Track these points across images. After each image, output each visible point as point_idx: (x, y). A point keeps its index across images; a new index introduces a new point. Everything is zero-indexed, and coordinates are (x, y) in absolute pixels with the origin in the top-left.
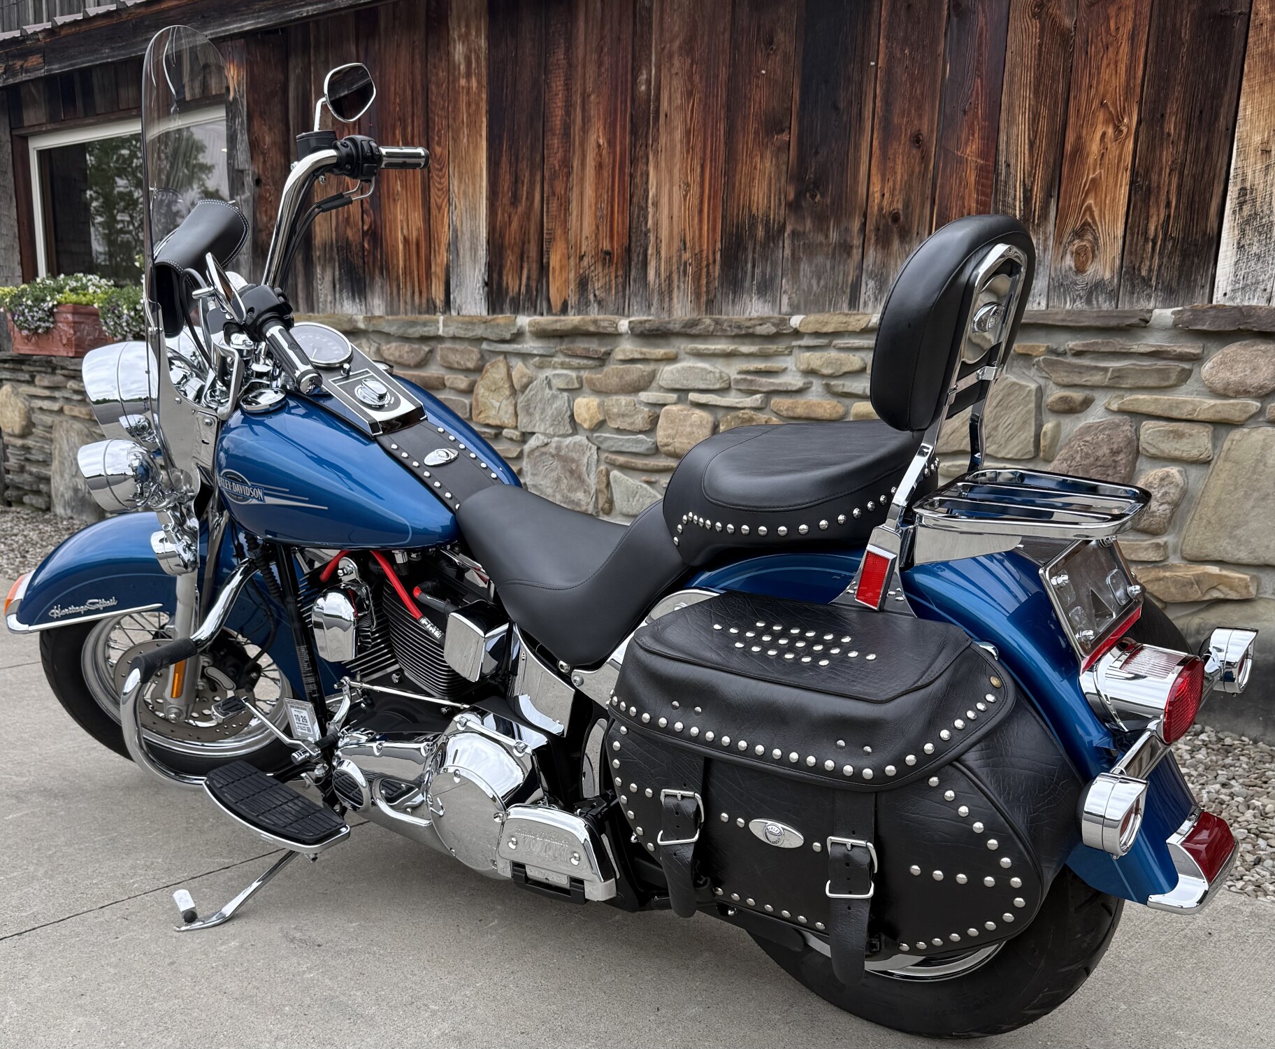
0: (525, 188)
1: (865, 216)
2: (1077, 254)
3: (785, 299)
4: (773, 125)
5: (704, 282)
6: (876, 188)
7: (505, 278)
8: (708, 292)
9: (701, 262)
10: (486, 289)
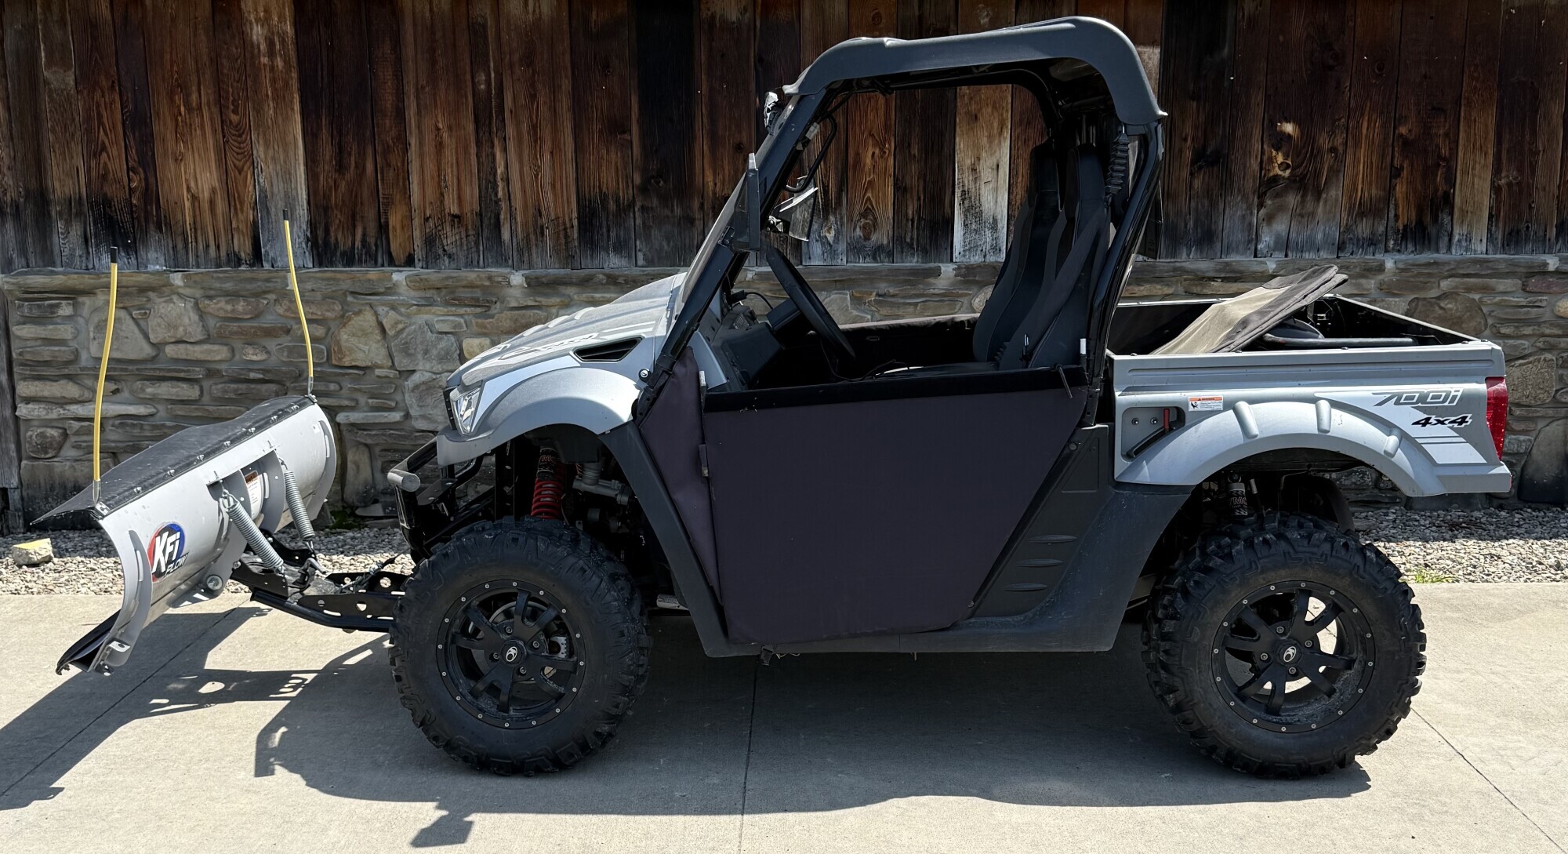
0: (353, 158)
1: (702, 198)
2: (864, 228)
3: (640, 256)
4: (616, 127)
5: (563, 241)
6: (709, 178)
7: (332, 234)
8: (567, 249)
9: (558, 226)
10: (310, 243)
